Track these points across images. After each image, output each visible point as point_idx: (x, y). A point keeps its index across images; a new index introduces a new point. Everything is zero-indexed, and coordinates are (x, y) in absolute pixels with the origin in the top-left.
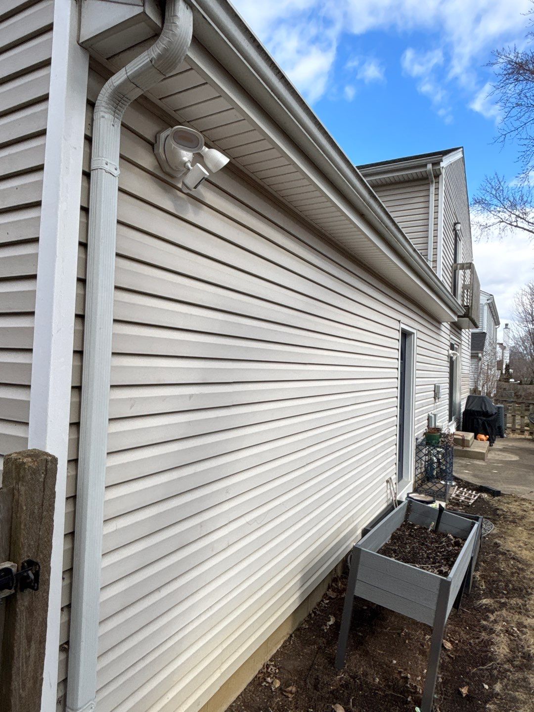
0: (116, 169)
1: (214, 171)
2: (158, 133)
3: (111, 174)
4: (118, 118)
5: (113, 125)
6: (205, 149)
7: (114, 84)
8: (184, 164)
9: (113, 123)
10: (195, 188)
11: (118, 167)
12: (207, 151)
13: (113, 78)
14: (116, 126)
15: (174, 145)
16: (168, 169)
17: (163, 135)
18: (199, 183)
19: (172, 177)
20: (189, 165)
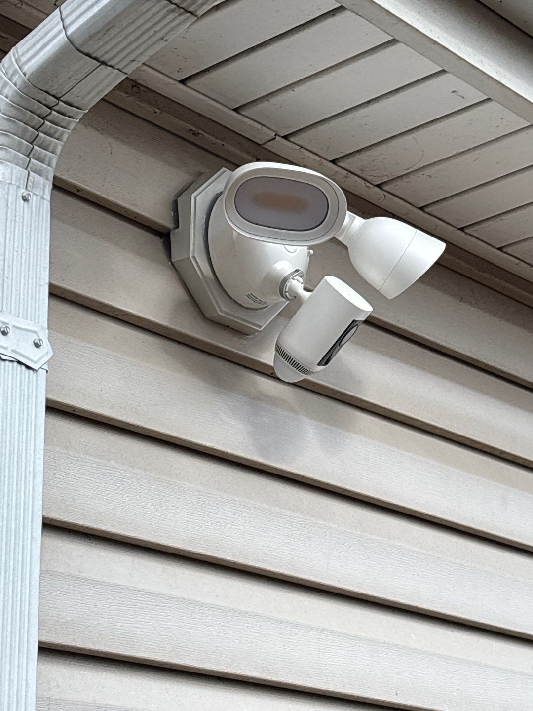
0: (37, 345)
1: (392, 290)
2: (180, 194)
3: (20, 363)
4: (39, 173)
5: (25, 199)
6: (354, 222)
7: (25, 68)
8: (281, 286)
9: (23, 191)
10: (326, 360)
11: (44, 336)
12: (363, 228)
13: (22, 46)
14: (33, 200)
15: (239, 228)
16: (222, 309)
17: (200, 198)
18: (339, 343)
19: (240, 332)
20: (297, 285)
